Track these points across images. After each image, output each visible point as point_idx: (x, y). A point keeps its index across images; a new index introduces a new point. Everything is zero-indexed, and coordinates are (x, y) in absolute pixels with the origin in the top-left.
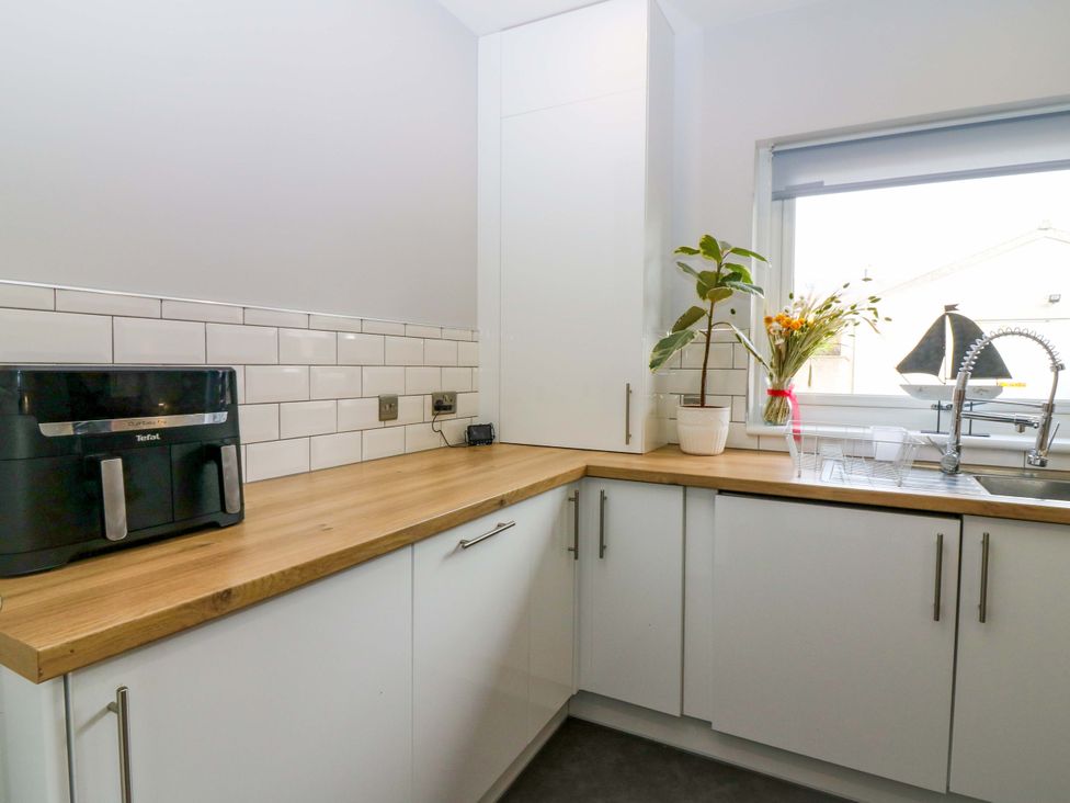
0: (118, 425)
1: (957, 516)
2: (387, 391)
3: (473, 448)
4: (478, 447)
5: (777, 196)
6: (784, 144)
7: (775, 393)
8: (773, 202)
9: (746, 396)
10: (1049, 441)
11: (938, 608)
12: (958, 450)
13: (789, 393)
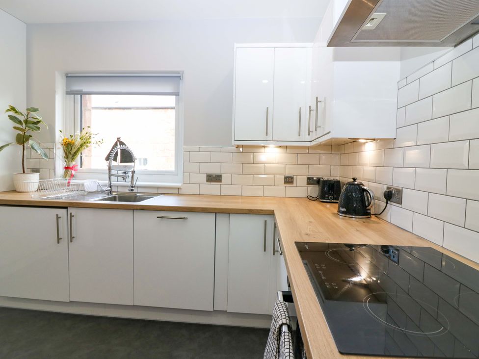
1: (66, 208)
5: (68, 93)
6: (70, 74)
7: (67, 168)
8: (68, 95)
9: (54, 169)
10: (134, 183)
11: (59, 239)
12: (111, 187)
13: (72, 168)
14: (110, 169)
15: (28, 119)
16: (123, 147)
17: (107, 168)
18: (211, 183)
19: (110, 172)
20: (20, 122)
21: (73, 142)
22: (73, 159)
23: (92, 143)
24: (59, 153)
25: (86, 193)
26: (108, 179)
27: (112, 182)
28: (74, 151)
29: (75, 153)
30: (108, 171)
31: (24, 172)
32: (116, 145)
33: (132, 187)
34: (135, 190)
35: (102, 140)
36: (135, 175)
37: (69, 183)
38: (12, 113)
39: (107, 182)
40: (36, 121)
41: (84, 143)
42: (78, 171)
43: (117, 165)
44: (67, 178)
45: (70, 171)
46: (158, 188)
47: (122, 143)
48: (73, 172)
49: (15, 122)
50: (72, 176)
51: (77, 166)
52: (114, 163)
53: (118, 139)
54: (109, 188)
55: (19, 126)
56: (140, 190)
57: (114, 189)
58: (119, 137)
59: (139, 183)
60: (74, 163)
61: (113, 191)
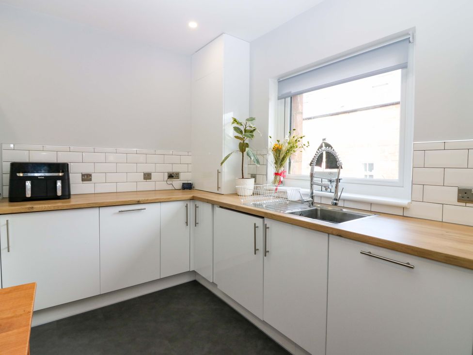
0: (30, 175)
1: (263, 217)
2: (147, 171)
3: (184, 190)
4: (186, 190)
5: (279, 98)
6: (282, 78)
7: (276, 174)
8: (279, 100)
9: (267, 175)
10: (339, 194)
11: (256, 250)
12: (312, 197)
13: (280, 175)
14: (312, 176)
15: (247, 129)
16: (329, 149)
17: (309, 174)
18: (468, 204)
19: (312, 179)
20: (241, 132)
21: (281, 147)
22: (281, 165)
23: (298, 147)
24: (271, 158)
25: (288, 202)
26: (310, 187)
27: (314, 191)
28: (282, 156)
29: (283, 158)
30: (309, 179)
31: (243, 178)
32: (321, 147)
33: (336, 200)
34: (340, 203)
35: (308, 142)
36: (339, 184)
37: (276, 189)
38: (235, 125)
39: (308, 191)
40: (252, 129)
41: (291, 147)
42: (286, 177)
43: (322, 171)
44: (276, 185)
45: (278, 177)
46: (371, 204)
47: (327, 145)
48: (282, 179)
49: (238, 132)
50: (281, 182)
51: (285, 172)
52: (317, 169)
53: (324, 140)
54: (311, 199)
55: (240, 135)
56: (347, 205)
57: (316, 200)
58: (324, 138)
59: (345, 195)
60: (282, 169)
61: (315, 201)
